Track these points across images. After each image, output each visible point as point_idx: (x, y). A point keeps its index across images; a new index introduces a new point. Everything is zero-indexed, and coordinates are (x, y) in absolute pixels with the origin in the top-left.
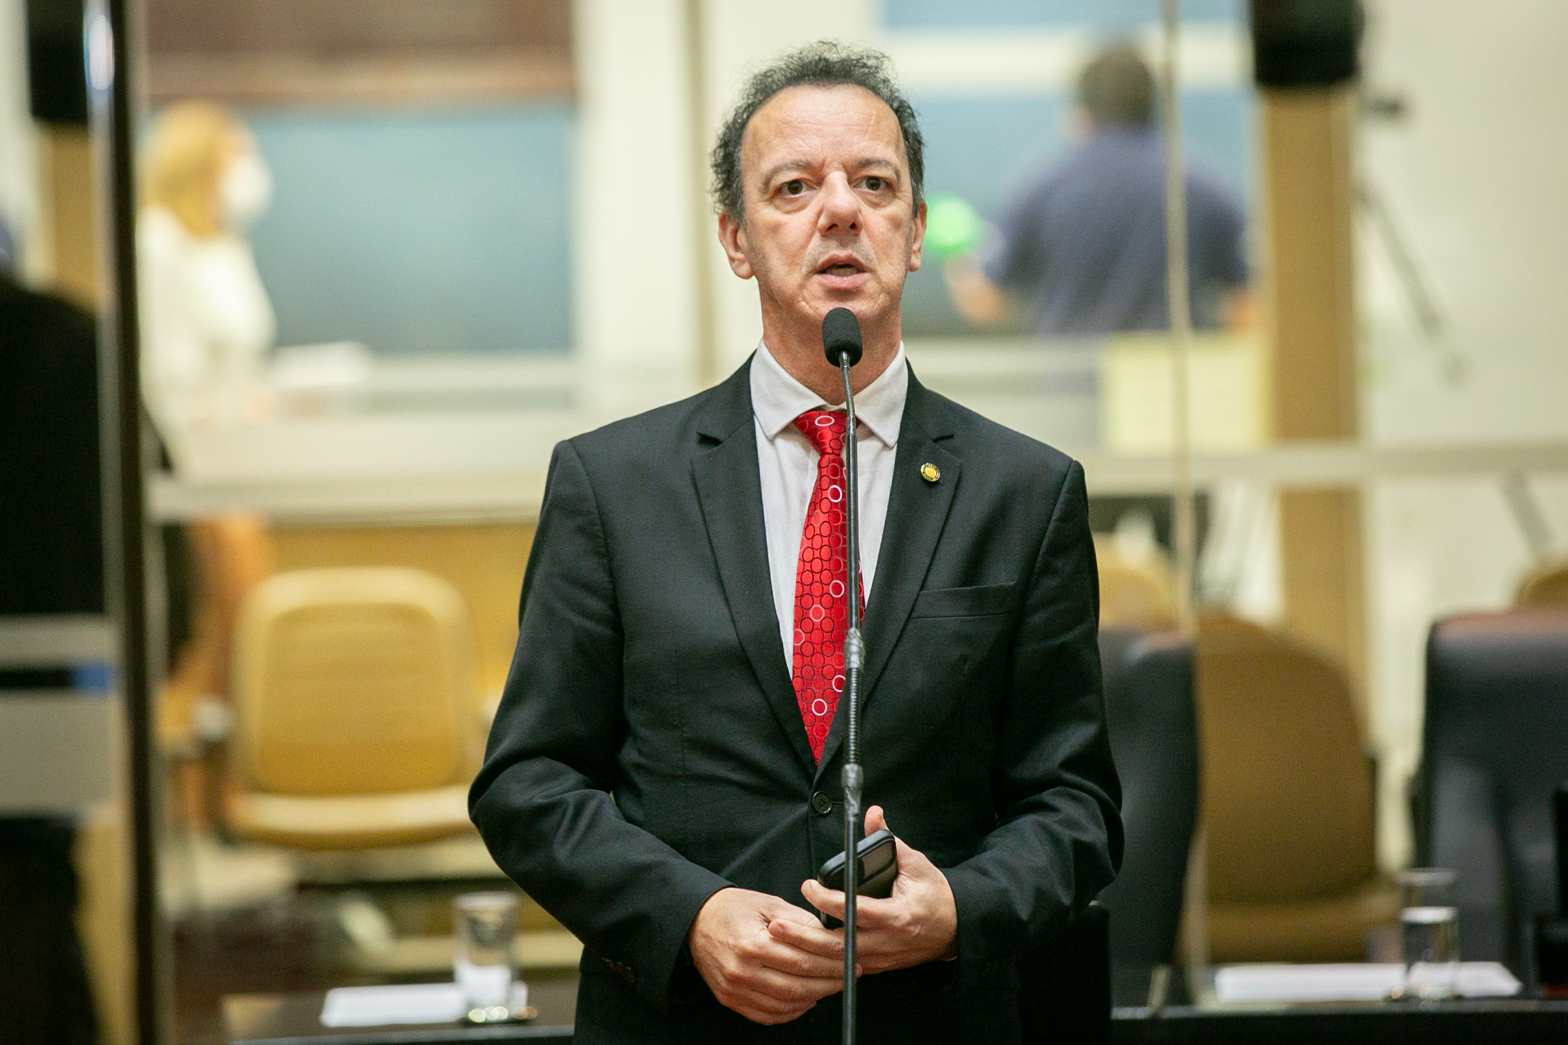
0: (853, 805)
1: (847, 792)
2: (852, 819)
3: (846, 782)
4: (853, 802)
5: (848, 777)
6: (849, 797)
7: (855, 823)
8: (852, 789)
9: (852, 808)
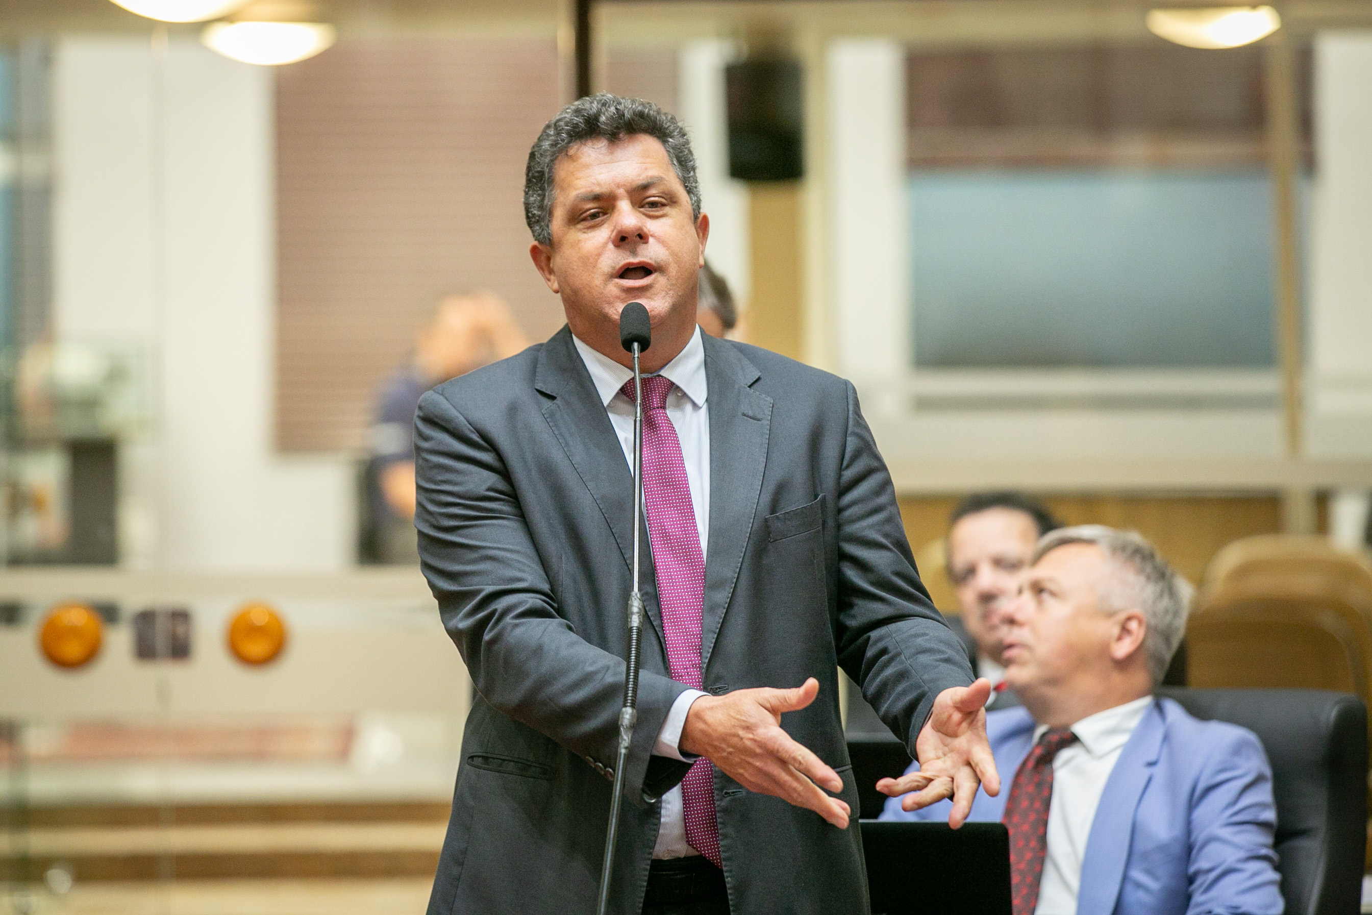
0: (625, 740)
1: (622, 729)
2: (623, 751)
3: (622, 722)
4: (625, 737)
5: (624, 718)
6: (623, 733)
7: (625, 755)
8: (625, 727)
9: (624, 742)
